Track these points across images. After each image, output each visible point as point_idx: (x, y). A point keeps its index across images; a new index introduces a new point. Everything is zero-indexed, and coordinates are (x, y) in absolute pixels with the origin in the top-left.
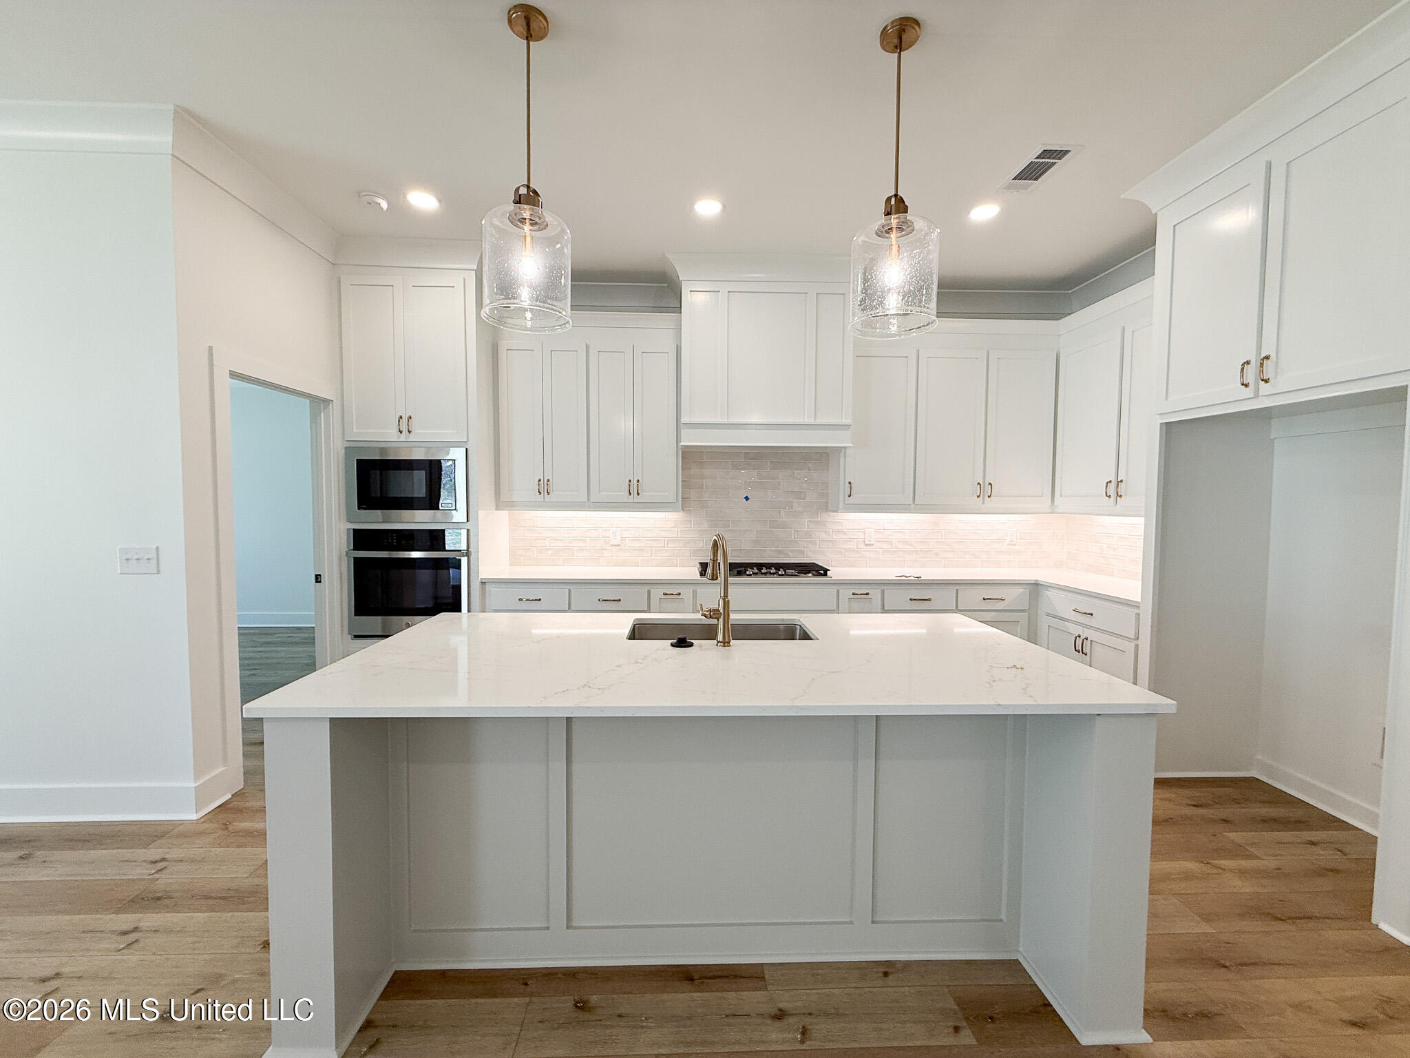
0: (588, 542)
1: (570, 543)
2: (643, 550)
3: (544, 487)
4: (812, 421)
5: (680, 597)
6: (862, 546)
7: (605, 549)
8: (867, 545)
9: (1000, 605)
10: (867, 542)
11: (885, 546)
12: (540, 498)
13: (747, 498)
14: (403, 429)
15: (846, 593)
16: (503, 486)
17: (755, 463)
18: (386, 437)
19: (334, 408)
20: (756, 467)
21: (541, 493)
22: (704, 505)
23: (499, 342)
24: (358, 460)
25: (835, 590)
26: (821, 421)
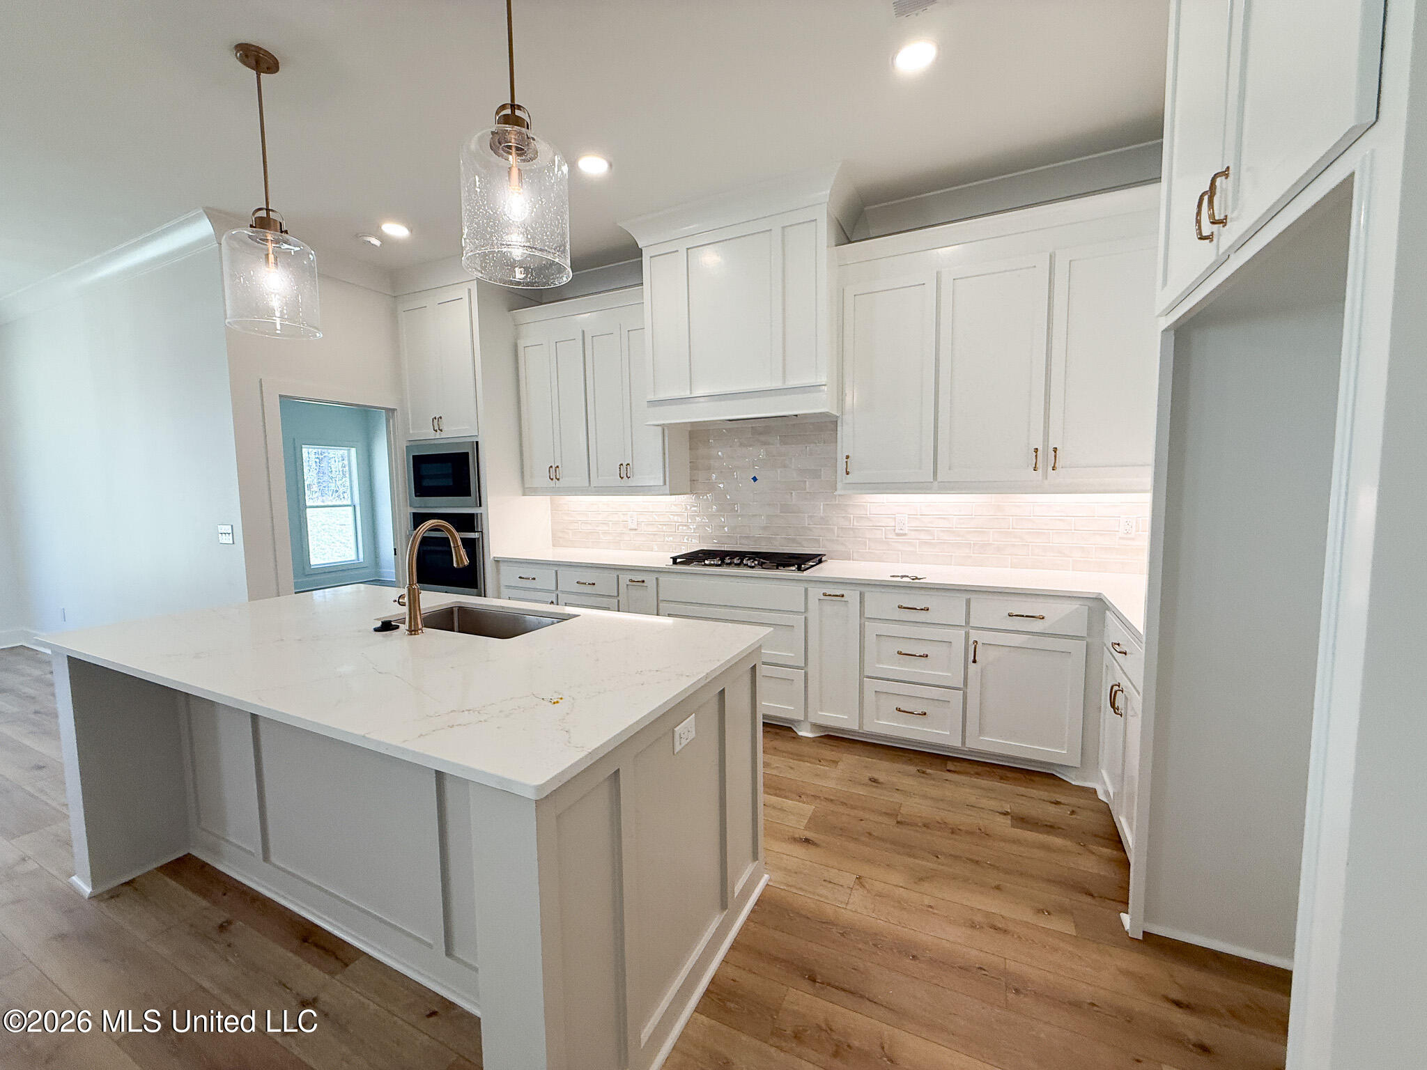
0: (611, 525)
1: (597, 526)
2: (657, 534)
3: (554, 473)
4: (779, 385)
5: (644, 584)
6: (891, 536)
7: (624, 533)
8: (898, 535)
9: (1037, 626)
10: (897, 531)
11: (923, 536)
12: (552, 484)
13: (755, 479)
14: (436, 428)
15: (816, 592)
16: (527, 474)
17: (763, 438)
18: (428, 436)
19: (398, 414)
20: (765, 443)
21: (552, 479)
22: (711, 488)
23: (518, 341)
24: (414, 456)
25: (800, 588)
26: (791, 383)
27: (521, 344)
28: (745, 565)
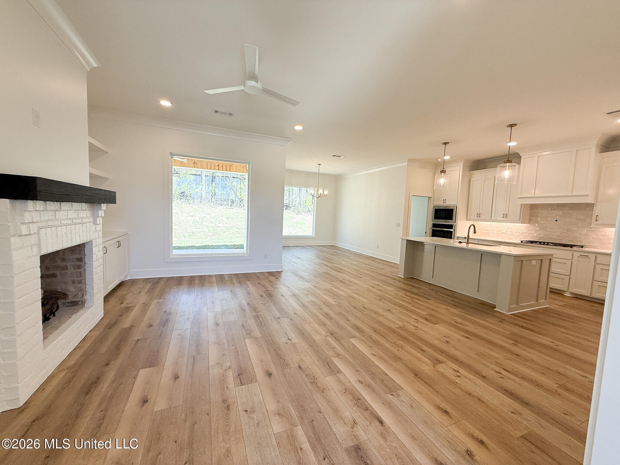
0: (495, 231)
1: (490, 231)
3: (479, 216)
4: (570, 194)
7: (500, 234)
12: (477, 218)
13: (556, 220)
14: (444, 202)
15: (576, 254)
16: (468, 215)
17: (561, 208)
18: (441, 204)
19: (432, 199)
20: (562, 210)
21: (477, 217)
22: (537, 222)
23: (471, 179)
24: (435, 209)
25: (571, 252)
26: (573, 194)
27: (472, 180)
28: (549, 245)
